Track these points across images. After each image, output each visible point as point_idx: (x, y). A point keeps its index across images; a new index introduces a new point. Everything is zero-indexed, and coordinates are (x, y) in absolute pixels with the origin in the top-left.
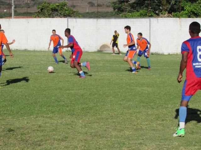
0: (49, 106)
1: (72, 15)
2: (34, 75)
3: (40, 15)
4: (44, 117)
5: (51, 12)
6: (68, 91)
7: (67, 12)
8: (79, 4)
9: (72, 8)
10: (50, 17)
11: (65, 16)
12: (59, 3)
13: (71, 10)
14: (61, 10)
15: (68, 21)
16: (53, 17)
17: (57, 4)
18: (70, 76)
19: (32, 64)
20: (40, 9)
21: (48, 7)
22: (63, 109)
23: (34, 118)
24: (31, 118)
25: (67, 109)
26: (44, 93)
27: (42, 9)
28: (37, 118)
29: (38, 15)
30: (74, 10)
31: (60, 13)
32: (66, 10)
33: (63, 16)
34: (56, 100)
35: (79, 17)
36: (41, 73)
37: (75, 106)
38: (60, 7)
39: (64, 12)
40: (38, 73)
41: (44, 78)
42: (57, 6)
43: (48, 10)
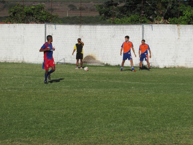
0: (27, 128)
1: (50, 20)
2: (7, 91)
3: (11, 20)
4: (21, 142)
5: (25, 16)
6: (48, 111)
7: (44, 17)
8: (57, 7)
9: (50, 12)
10: (24, 23)
11: (42, 21)
12: (34, 6)
13: (49, 14)
14: (38, 14)
15: (45, 27)
16: (28, 23)
17: (33, 7)
18: (50, 92)
19: (3, 78)
20: (11, 13)
21: (21, 10)
22: (43, 132)
23: (10, 142)
24: (6, 142)
25: (48, 132)
26: (20, 113)
27: (14, 13)
28: (13, 143)
29: (9, 19)
30: (53, 14)
31: (36, 17)
32: (43, 15)
33: (40, 21)
34: (35, 122)
35: (59, 23)
36: (15, 89)
37: (57, 129)
38: (36, 10)
39: (41, 17)
40: (12, 89)
41: (19, 96)
42: (32, 9)
43: (21, 15)
